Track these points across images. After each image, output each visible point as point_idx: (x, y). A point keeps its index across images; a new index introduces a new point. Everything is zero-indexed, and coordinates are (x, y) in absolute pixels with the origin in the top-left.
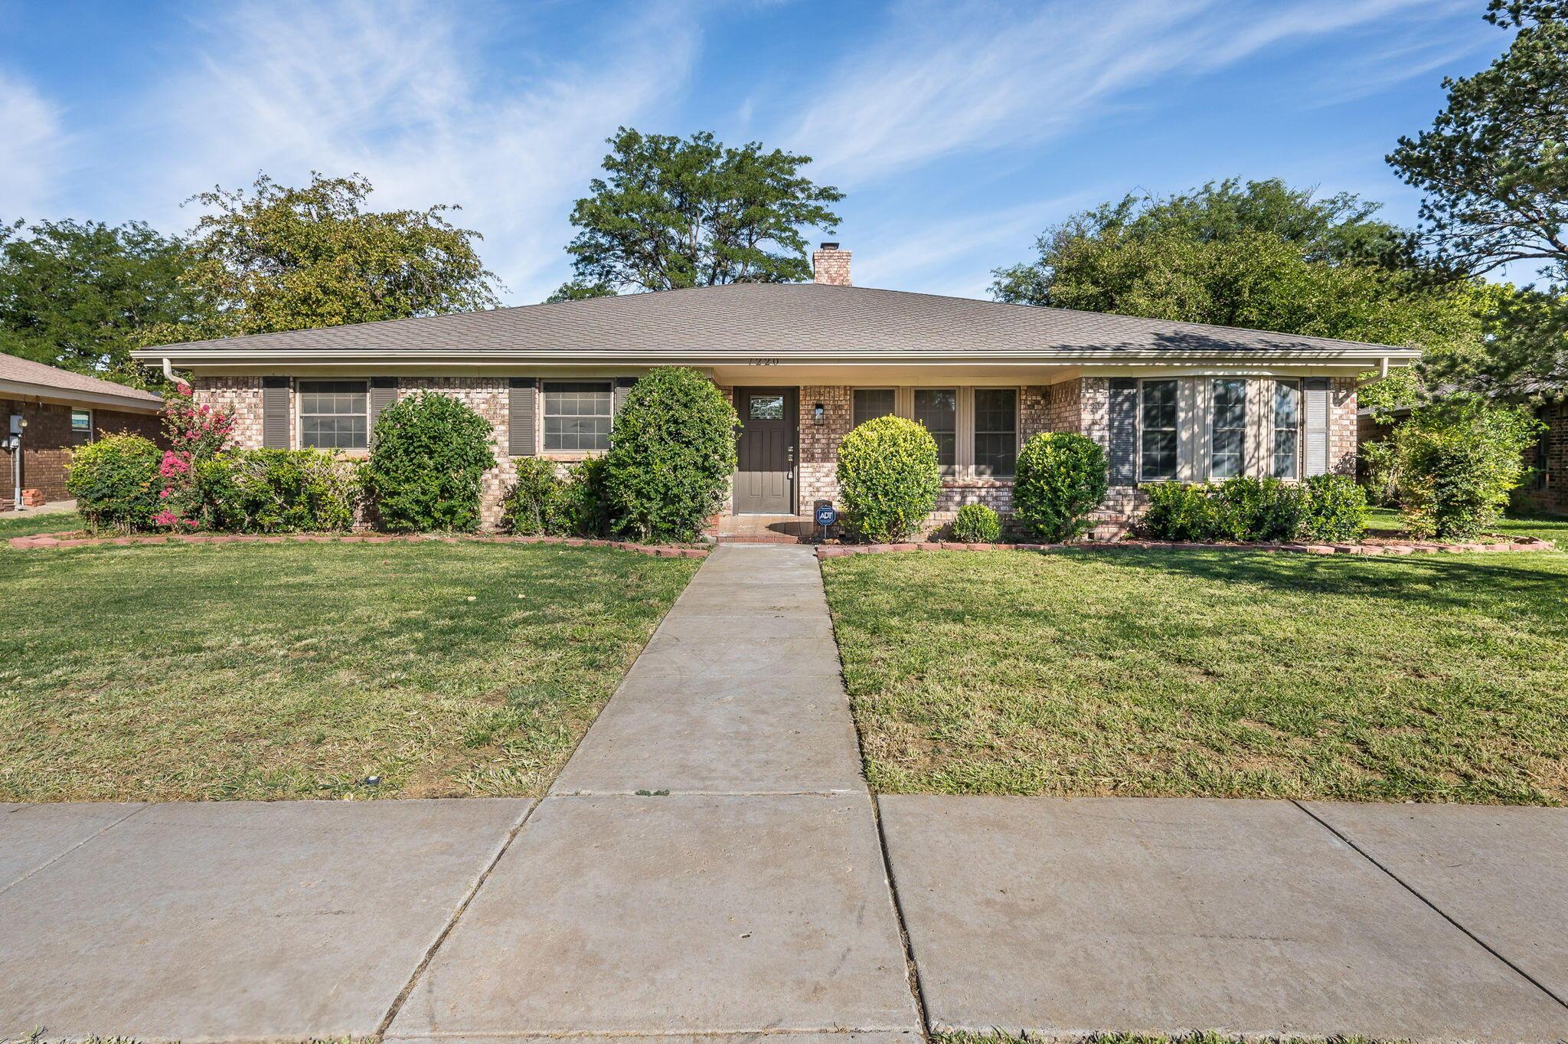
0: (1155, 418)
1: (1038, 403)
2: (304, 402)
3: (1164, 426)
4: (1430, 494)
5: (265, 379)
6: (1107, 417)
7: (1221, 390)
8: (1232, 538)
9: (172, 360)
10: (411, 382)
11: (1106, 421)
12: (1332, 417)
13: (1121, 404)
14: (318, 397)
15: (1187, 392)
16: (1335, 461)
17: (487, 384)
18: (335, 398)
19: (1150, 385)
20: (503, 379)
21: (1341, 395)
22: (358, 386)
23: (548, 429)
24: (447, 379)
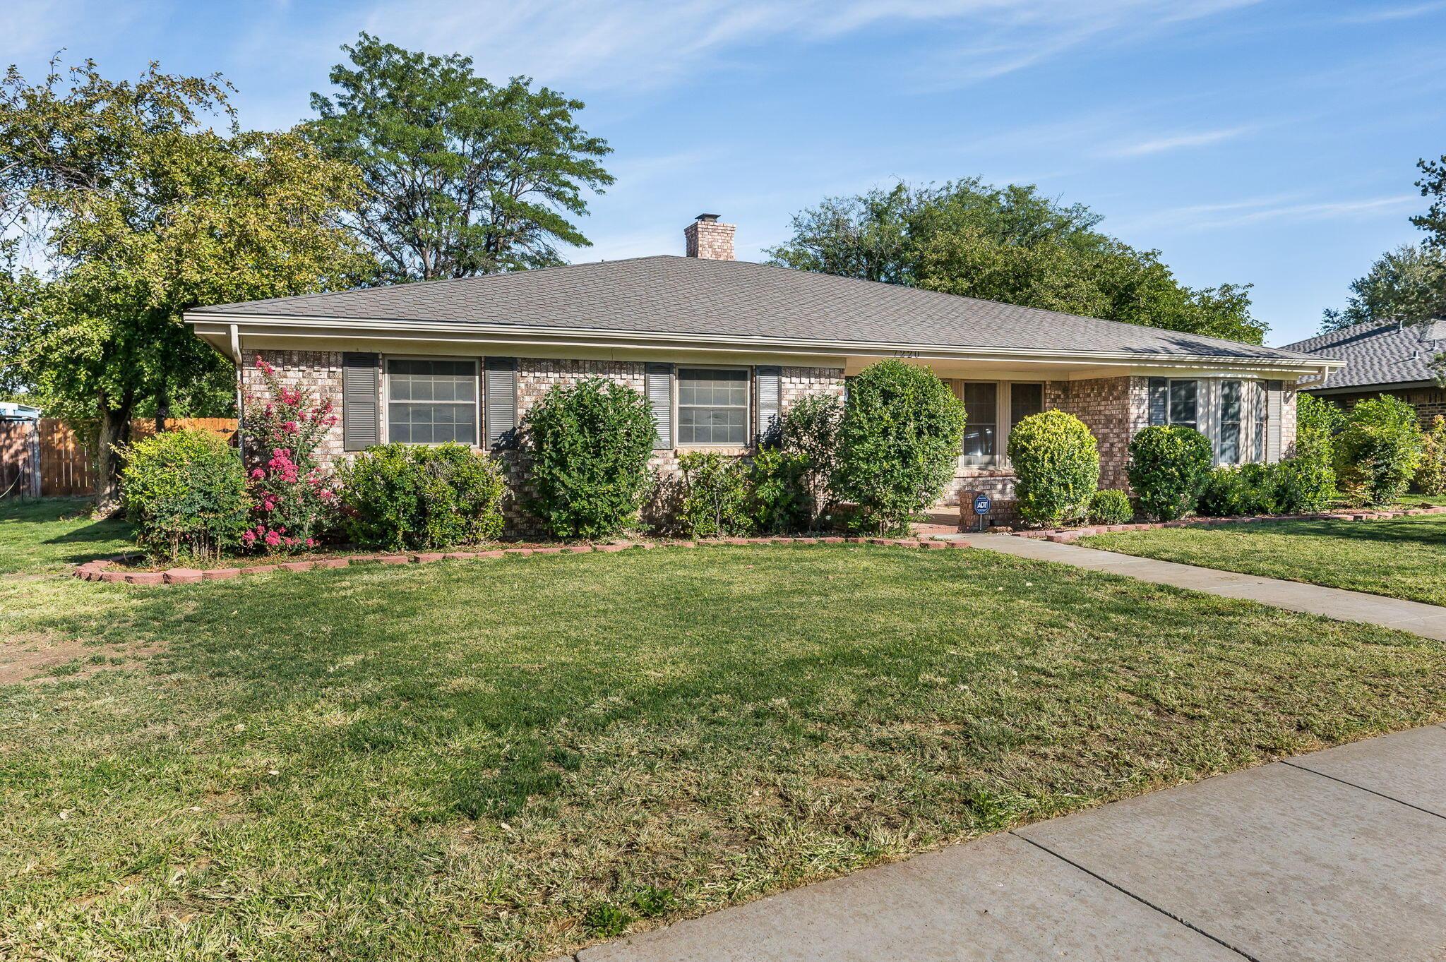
0: (1180, 413)
1: (1059, 396)
2: (393, 386)
3: (1188, 419)
4: (1370, 473)
5: (345, 355)
6: (1147, 411)
7: (1227, 390)
8: (1264, 511)
9: (241, 327)
10: (534, 364)
11: (1146, 416)
12: (1284, 412)
13: (1158, 399)
14: (410, 380)
15: (1204, 391)
16: (1284, 448)
17: (621, 369)
18: (433, 381)
19: (1177, 383)
20: (638, 363)
21: (1288, 395)
22: (464, 367)
23: (682, 420)
24: (575, 362)
